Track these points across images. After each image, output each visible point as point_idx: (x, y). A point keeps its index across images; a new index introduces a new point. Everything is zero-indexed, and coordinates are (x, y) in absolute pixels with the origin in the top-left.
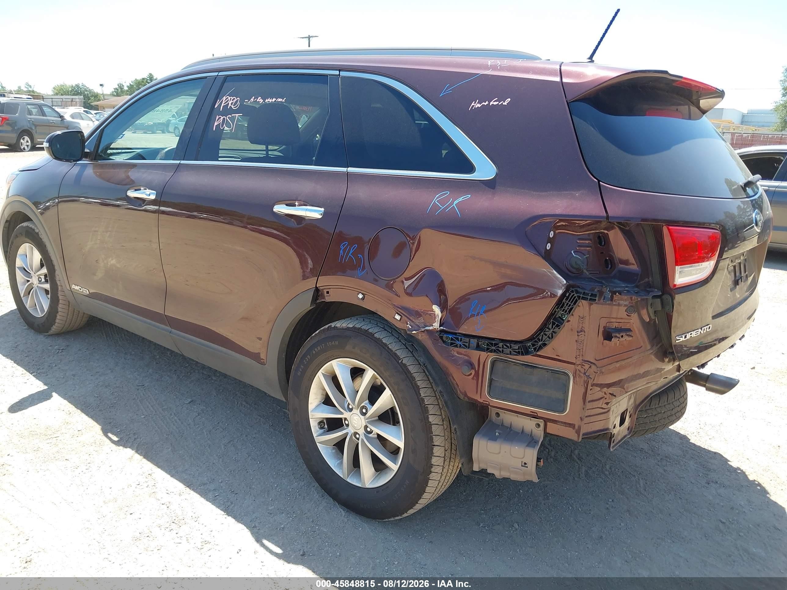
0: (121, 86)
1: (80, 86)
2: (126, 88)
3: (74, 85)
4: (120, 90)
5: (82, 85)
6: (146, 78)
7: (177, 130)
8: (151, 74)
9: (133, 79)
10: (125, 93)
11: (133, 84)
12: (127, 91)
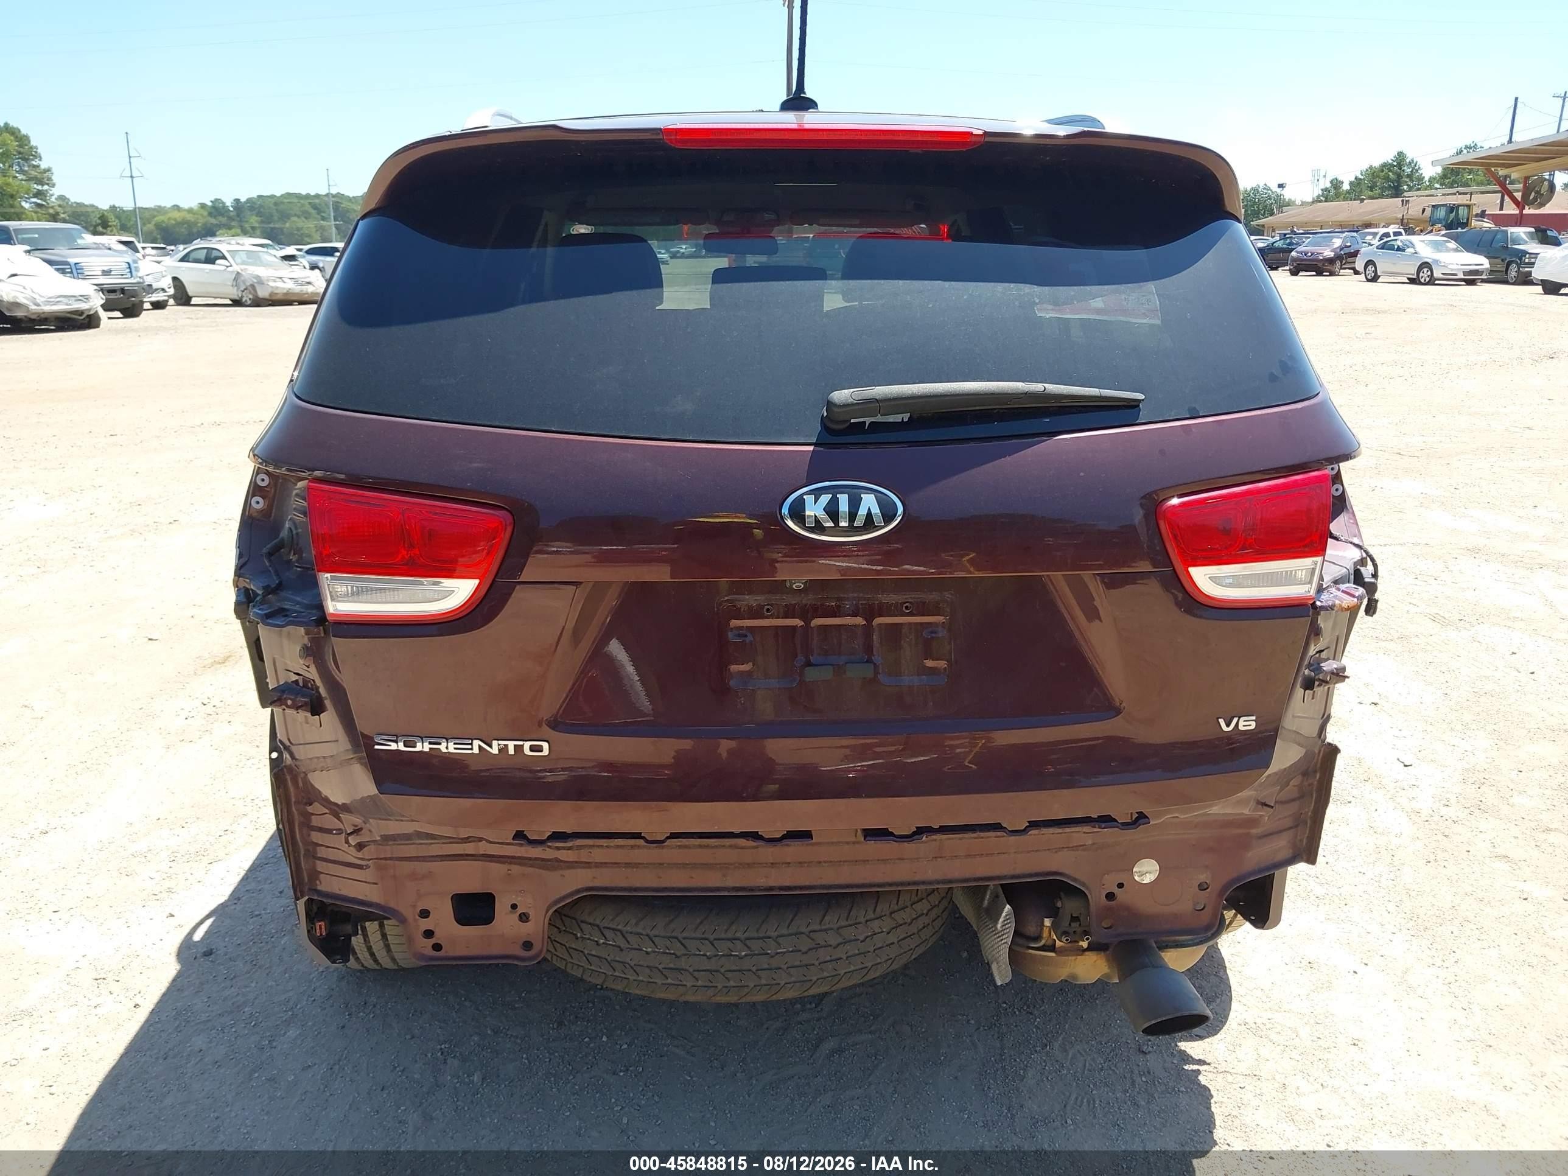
0: (1336, 184)
1: (1260, 190)
2: (1346, 187)
3: (1249, 189)
4: (1333, 191)
5: (1264, 189)
6: (1390, 162)
7: (1425, 270)
8: (1400, 154)
9: (1365, 166)
10: (1342, 197)
11: (1362, 177)
12: (1348, 192)
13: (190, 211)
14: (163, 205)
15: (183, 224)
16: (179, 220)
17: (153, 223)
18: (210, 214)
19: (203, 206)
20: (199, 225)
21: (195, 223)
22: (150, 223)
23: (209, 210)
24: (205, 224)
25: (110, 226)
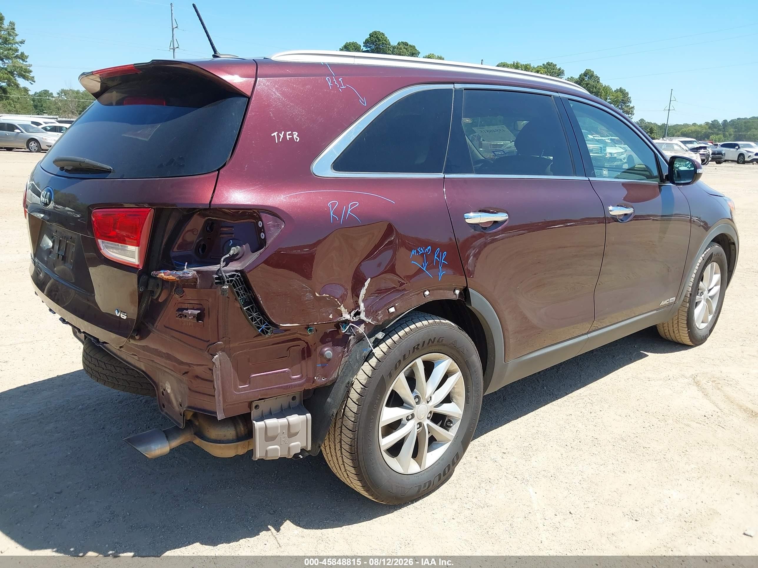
13: (700, 126)
14: (688, 123)
15: (695, 132)
16: (694, 130)
17: (680, 132)
18: (710, 128)
19: (707, 123)
20: (703, 132)
21: (701, 132)
22: (679, 132)
23: (710, 126)
24: (705, 133)
25: (654, 133)
